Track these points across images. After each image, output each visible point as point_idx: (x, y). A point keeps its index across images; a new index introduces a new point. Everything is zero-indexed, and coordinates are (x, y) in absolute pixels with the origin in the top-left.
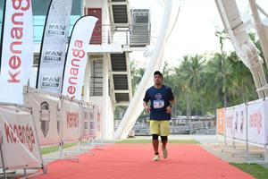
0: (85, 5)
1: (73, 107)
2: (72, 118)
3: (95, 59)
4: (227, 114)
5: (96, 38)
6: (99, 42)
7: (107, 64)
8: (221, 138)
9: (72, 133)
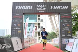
0: (35, 25)
1: (33, 39)
2: (33, 40)
3: (36, 32)
4: (53, 39)
5: (36, 29)
6: (37, 30)
7: (38, 33)
8: (52, 43)
9: (33, 42)
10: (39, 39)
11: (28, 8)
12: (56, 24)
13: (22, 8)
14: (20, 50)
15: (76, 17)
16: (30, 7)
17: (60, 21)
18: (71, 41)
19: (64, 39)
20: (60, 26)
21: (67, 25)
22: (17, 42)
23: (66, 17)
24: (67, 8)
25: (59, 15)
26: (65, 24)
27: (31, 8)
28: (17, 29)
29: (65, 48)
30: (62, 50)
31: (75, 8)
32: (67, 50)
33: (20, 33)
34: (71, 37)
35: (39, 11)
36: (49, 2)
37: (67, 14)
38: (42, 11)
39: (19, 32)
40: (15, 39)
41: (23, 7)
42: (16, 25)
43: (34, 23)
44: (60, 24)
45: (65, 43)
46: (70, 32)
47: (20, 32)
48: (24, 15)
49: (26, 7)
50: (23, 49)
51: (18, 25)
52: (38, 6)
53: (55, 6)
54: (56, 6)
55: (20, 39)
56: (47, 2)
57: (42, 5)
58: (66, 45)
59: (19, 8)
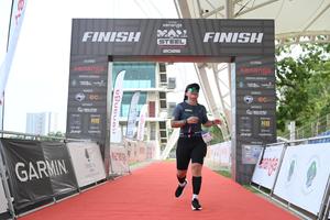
0: (149, 99)
1: (143, 145)
2: (142, 150)
3: (153, 124)
5: (152, 113)
6: (154, 116)
7: (158, 126)
9: (140, 156)
10: (162, 148)
11: (125, 39)
12: (221, 97)
13: (106, 40)
14: (98, 182)
15: (290, 72)
16: (132, 33)
17: (234, 84)
18: (272, 152)
19: (248, 147)
20: (237, 102)
21: (260, 99)
22: (87, 156)
23: (256, 70)
24: (259, 40)
25: (233, 65)
26: (253, 96)
27: (137, 40)
28: (86, 110)
29: (251, 176)
30: (240, 183)
31: (287, 41)
32: (257, 185)
33: (96, 125)
34: (273, 140)
35: (165, 51)
36: (197, 20)
37: (259, 63)
38: (173, 51)
39: (93, 120)
40: (81, 144)
41: (109, 34)
42: (82, 97)
43: (146, 93)
44: (237, 95)
45: (252, 161)
46: (268, 124)
47: (97, 121)
48: (111, 64)
49: (119, 35)
50: (109, 178)
51: (91, 97)
52: (161, 33)
53: (217, 34)
54: (224, 35)
55: (97, 147)
56: (190, 20)
57: (175, 29)
58: (253, 167)
59: (94, 40)
